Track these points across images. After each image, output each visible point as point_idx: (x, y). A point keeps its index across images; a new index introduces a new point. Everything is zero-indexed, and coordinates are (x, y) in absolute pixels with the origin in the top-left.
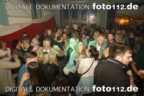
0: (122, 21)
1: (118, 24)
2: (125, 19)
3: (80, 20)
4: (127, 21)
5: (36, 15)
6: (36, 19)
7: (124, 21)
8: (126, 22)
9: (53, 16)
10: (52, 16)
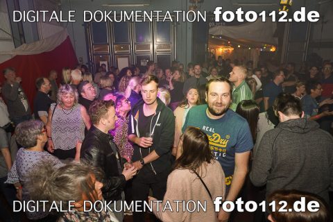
0: (221, 50)
1: (214, 56)
2: (227, 45)
3: (133, 48)
4: (231, 49)
5: (22, 35)
6: (24, 45)
7: (225, 49)
8: (227, 53)
9: (68, 37)
10: (65, 38)
